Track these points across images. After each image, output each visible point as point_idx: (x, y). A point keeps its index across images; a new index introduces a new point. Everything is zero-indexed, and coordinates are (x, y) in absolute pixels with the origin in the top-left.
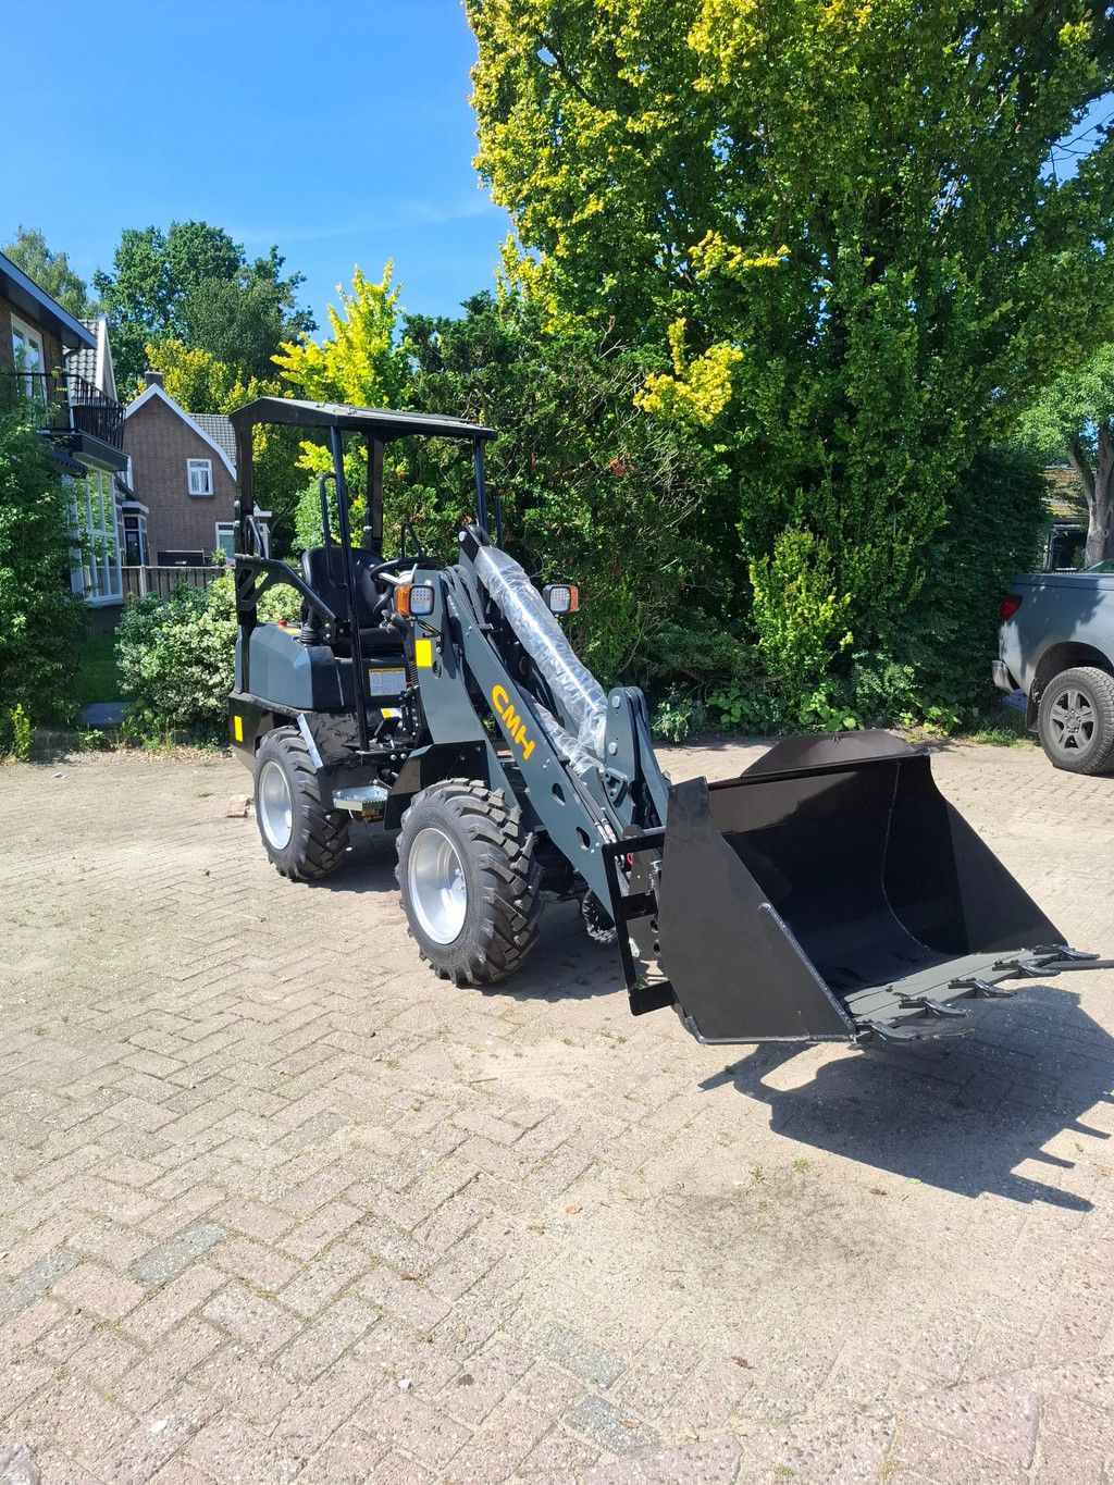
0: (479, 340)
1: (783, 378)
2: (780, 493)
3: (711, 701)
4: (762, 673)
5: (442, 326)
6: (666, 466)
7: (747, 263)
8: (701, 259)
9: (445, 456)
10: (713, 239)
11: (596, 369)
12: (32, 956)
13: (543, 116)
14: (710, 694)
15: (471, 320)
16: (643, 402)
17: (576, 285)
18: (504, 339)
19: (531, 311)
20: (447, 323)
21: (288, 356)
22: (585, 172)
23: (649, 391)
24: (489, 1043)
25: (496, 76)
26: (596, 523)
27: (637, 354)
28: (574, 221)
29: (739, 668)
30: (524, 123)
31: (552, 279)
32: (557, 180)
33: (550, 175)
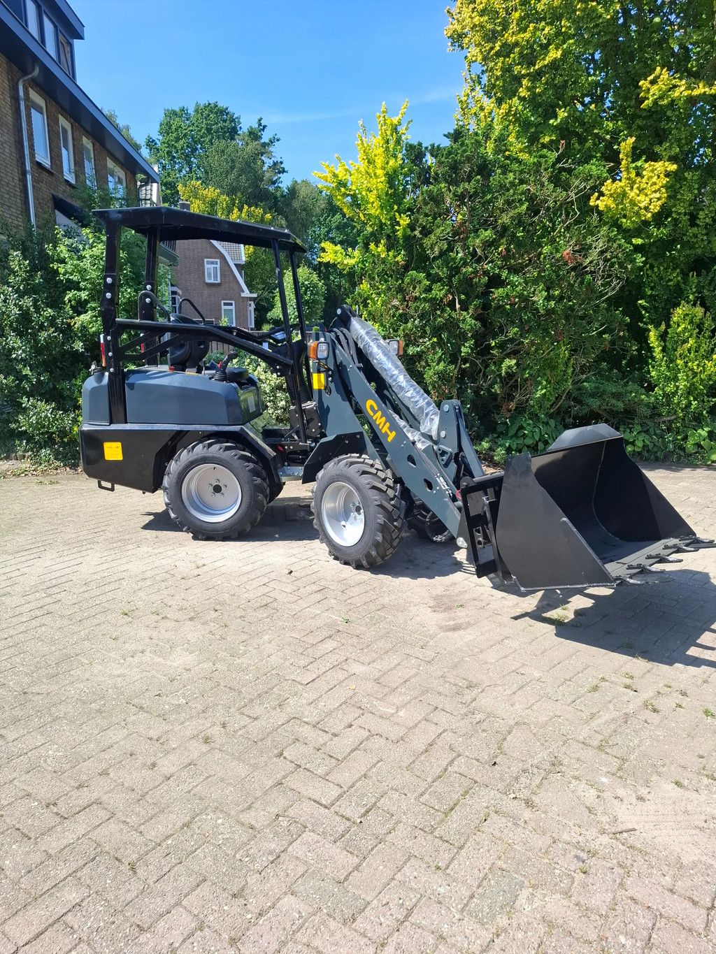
0: (469, 159)
5: (435, 151)
7: (686, 93)
8: (648, 91)
9: (436, 249)
12: (178, 649)
16: (598, 203)
17: (533, 119)
18: (483, 159)
22: (548, 29)
23: (602, 194)
24: (604, 780)
26: (547, 299)
28: (537, 67)
31: (515, 114)
32: (527, 35)
33: (519, 33)
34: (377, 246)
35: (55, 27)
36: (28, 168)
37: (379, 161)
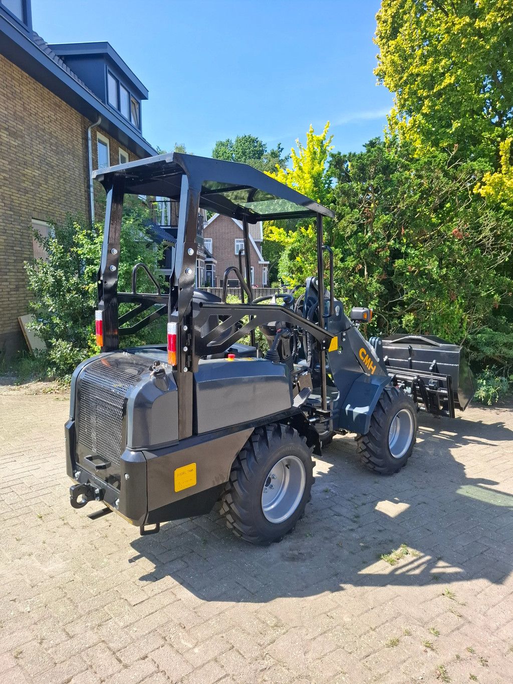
0: (373, 162)
5: (352, 157)
6: (487, 232)
9: (348, 230)
11: (446, 174)
13: (419, 31)
14: (511, 373)
15: (369, 151)
17: (434, 129)
18: (388, 161)
19: (405, 145)
20: (354, 155)
22: (444, 61)
23: (484, 184)
25: (391, 15)
26: (440, 267)
27: (475, 163)
28: (435, 91)
31: (419, 127)
32: (427, 67)
33: (421, 65)
34: (307, 229)
35: (129, 93)
37: (306, 168)
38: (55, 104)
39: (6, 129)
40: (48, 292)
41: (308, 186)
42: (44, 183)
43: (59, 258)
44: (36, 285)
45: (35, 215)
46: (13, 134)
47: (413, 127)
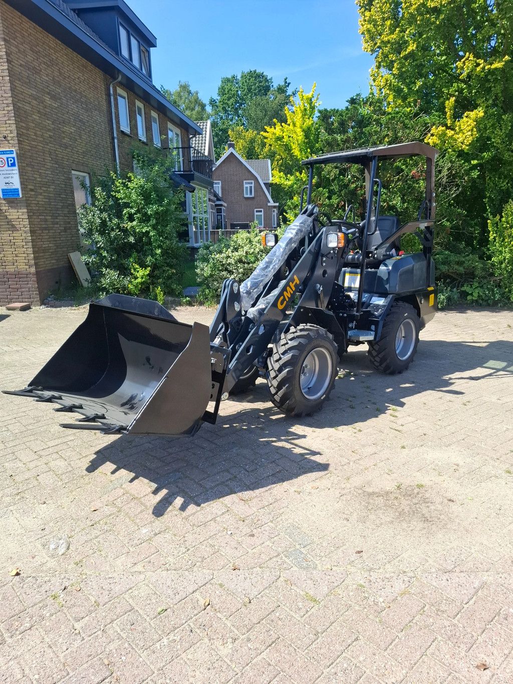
1: (510, 124)
2: (507, 184)
3: (463, 289)
4: (492, 275)
5: (335, 113)
6: (445, 172)
7: (486, 68)
8: (462, 68)
9: (332, 174)
10: (469, 57)
13: (388, 5)
14: (463, 286)
15: (348, 109)
16: (430, 140)
18: (362, 117)
20: (337, 111)
21: (268, 132)
22: (408, 30)
23: (432, 135)
26: (403, 201)
28: (401, 56)
29: (478, 272)
30: (379, 9)
31: (390, 85)
32: (394, 36)
34: (301, 174)
35: (139, 42)
36: (115, 135)
37: (298, 123)
38: (83, 66)
39: (48, 94)
40: (97, 231)
41: (300, 138)
42: (78, 138)
43: (103, 203)
44: (87, 225)
45: (74, 166)
46: (54, 97)
47: (386, 85)
